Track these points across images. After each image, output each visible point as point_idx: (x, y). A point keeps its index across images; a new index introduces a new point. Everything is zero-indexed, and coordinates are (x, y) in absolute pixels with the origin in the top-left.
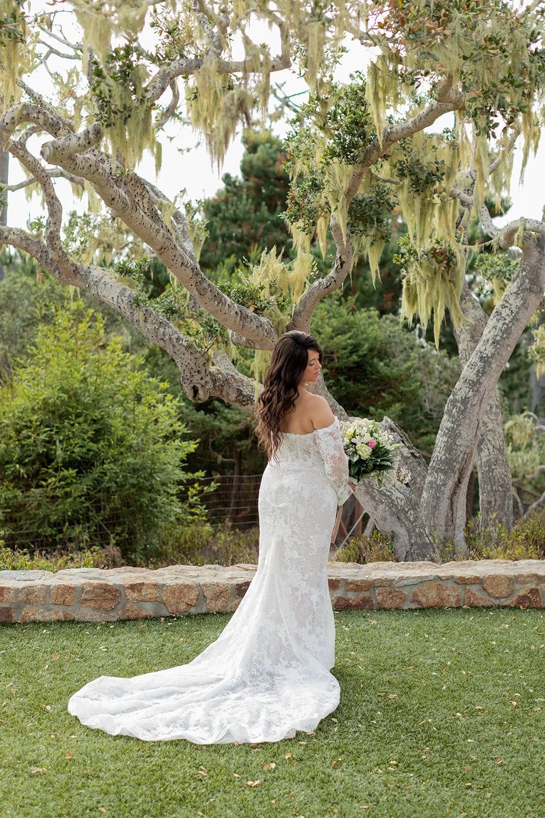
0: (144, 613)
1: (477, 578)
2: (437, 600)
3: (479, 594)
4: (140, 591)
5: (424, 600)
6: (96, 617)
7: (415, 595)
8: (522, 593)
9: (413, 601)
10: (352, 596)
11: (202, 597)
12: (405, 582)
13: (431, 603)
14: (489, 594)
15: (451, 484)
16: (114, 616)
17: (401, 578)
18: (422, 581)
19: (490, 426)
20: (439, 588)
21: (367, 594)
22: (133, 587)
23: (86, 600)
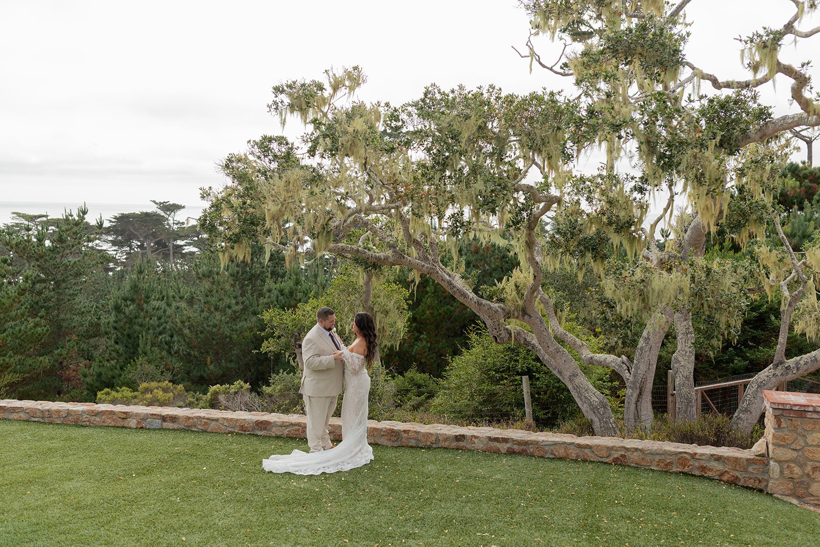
0: (410, 444)
1: (588, 445)
2: (564, 454)
3: (589, 454)
4: (408, 433)
5: (557, 454)
6: (389, 444)
7: (552, 450)
8: (615, 456)
9: (552, 454)
10: (516, 447)
11: (437, 440)
12: (546, 443)
13: (561, 455)
14: (596, 455)
15: (635, 395)
16: (396, 444)
17: (543, 441)
18: (555, 444)
19: (682, 363)
20: (566, 448)
21: (525, 447)
22: (405, 431)
23: (383, 435)
